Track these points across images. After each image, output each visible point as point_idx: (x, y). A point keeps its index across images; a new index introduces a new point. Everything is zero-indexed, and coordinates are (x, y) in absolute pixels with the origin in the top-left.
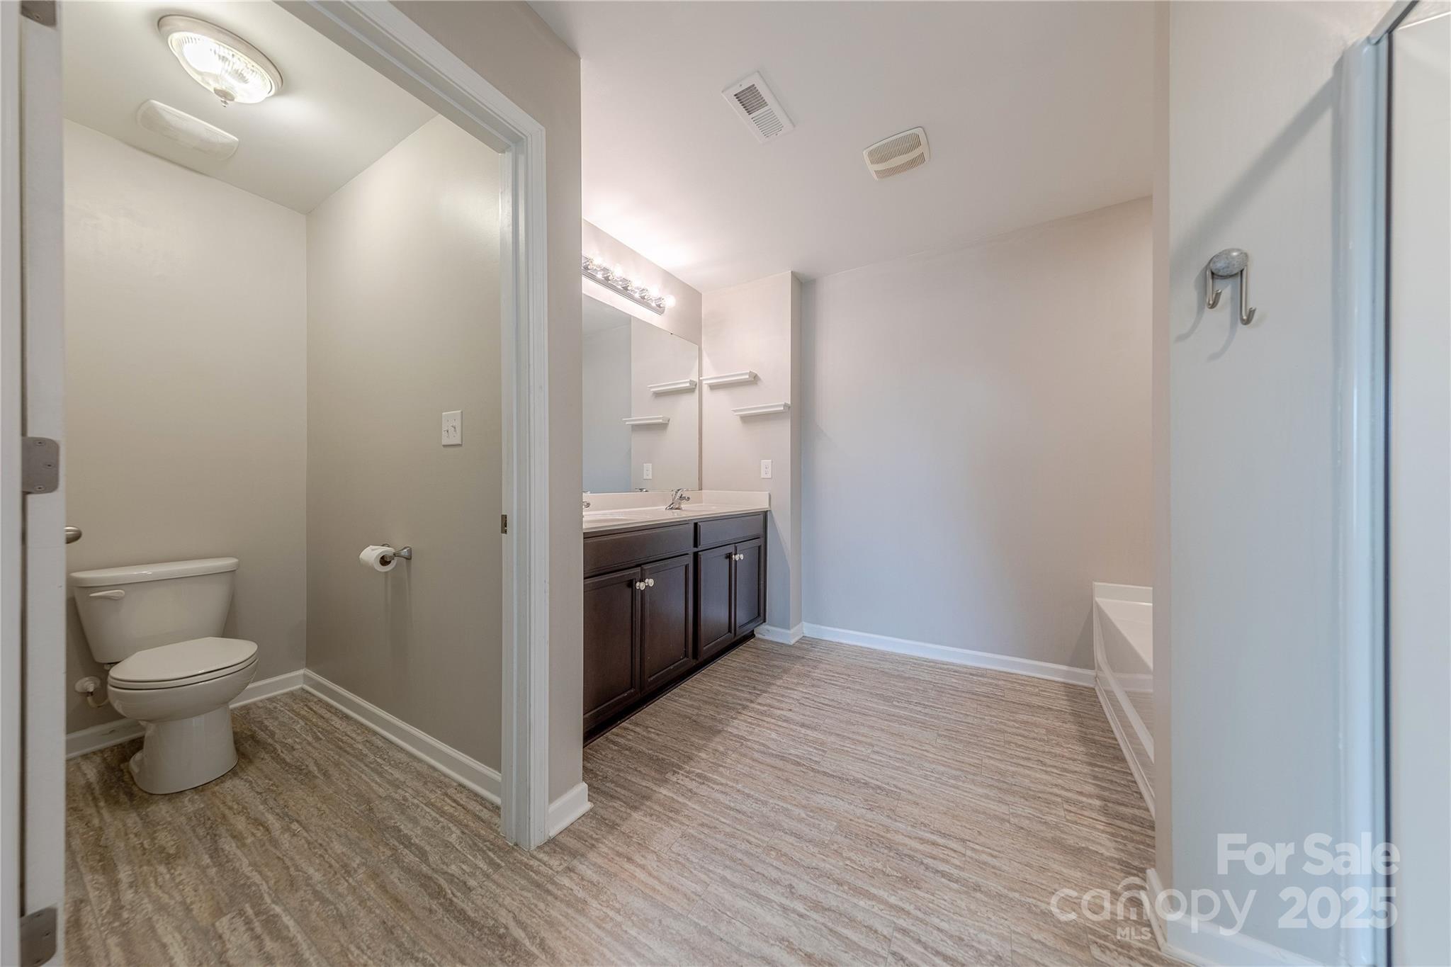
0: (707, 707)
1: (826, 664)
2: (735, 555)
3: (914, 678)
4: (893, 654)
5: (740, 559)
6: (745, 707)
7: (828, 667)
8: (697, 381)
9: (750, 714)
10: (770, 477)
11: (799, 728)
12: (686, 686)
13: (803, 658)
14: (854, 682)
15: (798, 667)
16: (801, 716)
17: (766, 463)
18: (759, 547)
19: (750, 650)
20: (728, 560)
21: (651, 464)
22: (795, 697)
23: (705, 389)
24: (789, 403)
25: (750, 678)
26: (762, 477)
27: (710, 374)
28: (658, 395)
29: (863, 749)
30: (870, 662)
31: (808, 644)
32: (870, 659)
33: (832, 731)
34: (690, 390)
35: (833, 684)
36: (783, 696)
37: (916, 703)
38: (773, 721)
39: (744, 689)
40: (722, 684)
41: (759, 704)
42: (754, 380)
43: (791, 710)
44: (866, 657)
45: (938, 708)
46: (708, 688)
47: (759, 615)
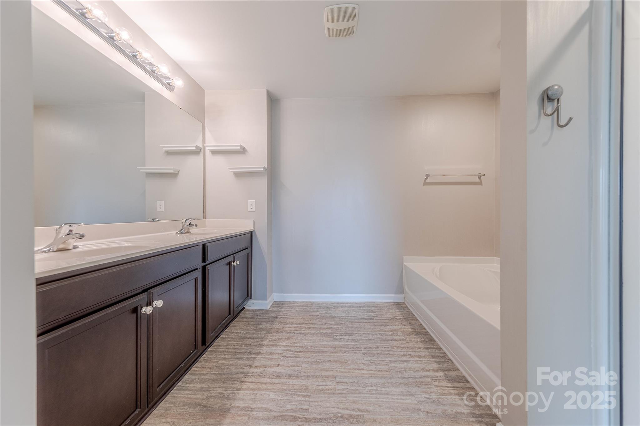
0: (216, 385)
1: (291, 318)
2: (234, 262)
3: (337, 316)
4: (323, 303)
5: (237, 264)
6: (246, 374)
7: (293, 320)
8: (202, 147)
9: (251, 380)
10: (254, 211)
11: (288, 380)
12: (196, 369)
13: (277, 318)
14: (310, 328)
15: (276, 326)
16: (287, 368)
17: (251, 202)
18: (248, 254)
19: (243, 320)
20: (228, 266)
21: (163, 201)
22: (279, 352)
23: (208, 153)
24: (266, 167)
25: (246, 345)
26: (249, 210)
27: (211, 143)
28: (169, 153)
29: (330, 383)
30: (314, 311)
31: (278, 306)
32: (313, 309)
33: (309, 374)
34: (196, 152)
35: (299, 333)
36: (271, 354)
37: (344, 333)
38: (269, 380)
39: (243, 356)
40: (226, 357)
41: (256, 367)
42: (243, 151)
43: (278, 365)
44: (310, 309)
45: (355, 334)
46: (214, 364)
47: (248, 295)
